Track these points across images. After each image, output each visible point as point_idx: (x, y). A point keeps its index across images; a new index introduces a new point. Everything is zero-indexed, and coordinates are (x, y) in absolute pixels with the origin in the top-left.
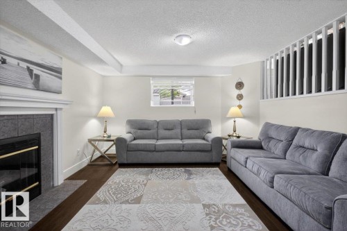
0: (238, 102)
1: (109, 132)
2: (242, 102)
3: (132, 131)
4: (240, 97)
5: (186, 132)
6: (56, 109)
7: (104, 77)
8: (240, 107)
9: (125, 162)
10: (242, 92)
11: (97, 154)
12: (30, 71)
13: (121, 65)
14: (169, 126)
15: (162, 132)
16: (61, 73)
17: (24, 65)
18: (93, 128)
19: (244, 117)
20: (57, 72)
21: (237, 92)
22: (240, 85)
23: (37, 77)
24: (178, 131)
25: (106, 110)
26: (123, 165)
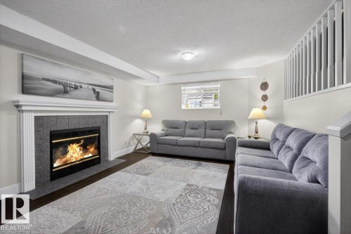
0: (263, 104)
1: (148, 130)
2: (267, 104)
3: (165, 129)
4: (265, 98)
5: (209, 132)
6: (110, 112)
7: (147, 87)
8: (264, 108)
9: (156, 152)
10: (267, 92)
11: (139, 147)
12: (94, 90)
13: (158, 77)
14: (194, 126)
15: (188, 131)
16: (112, 89)
17: (91, 87)
18: (137, 126)
19: (268, 118)
20: (110, 88)
21: (262, 93)
22: (264, 86)
23: (98, 93)
24: (202, 131)
25: (147, 112)
26: (154, 154)
